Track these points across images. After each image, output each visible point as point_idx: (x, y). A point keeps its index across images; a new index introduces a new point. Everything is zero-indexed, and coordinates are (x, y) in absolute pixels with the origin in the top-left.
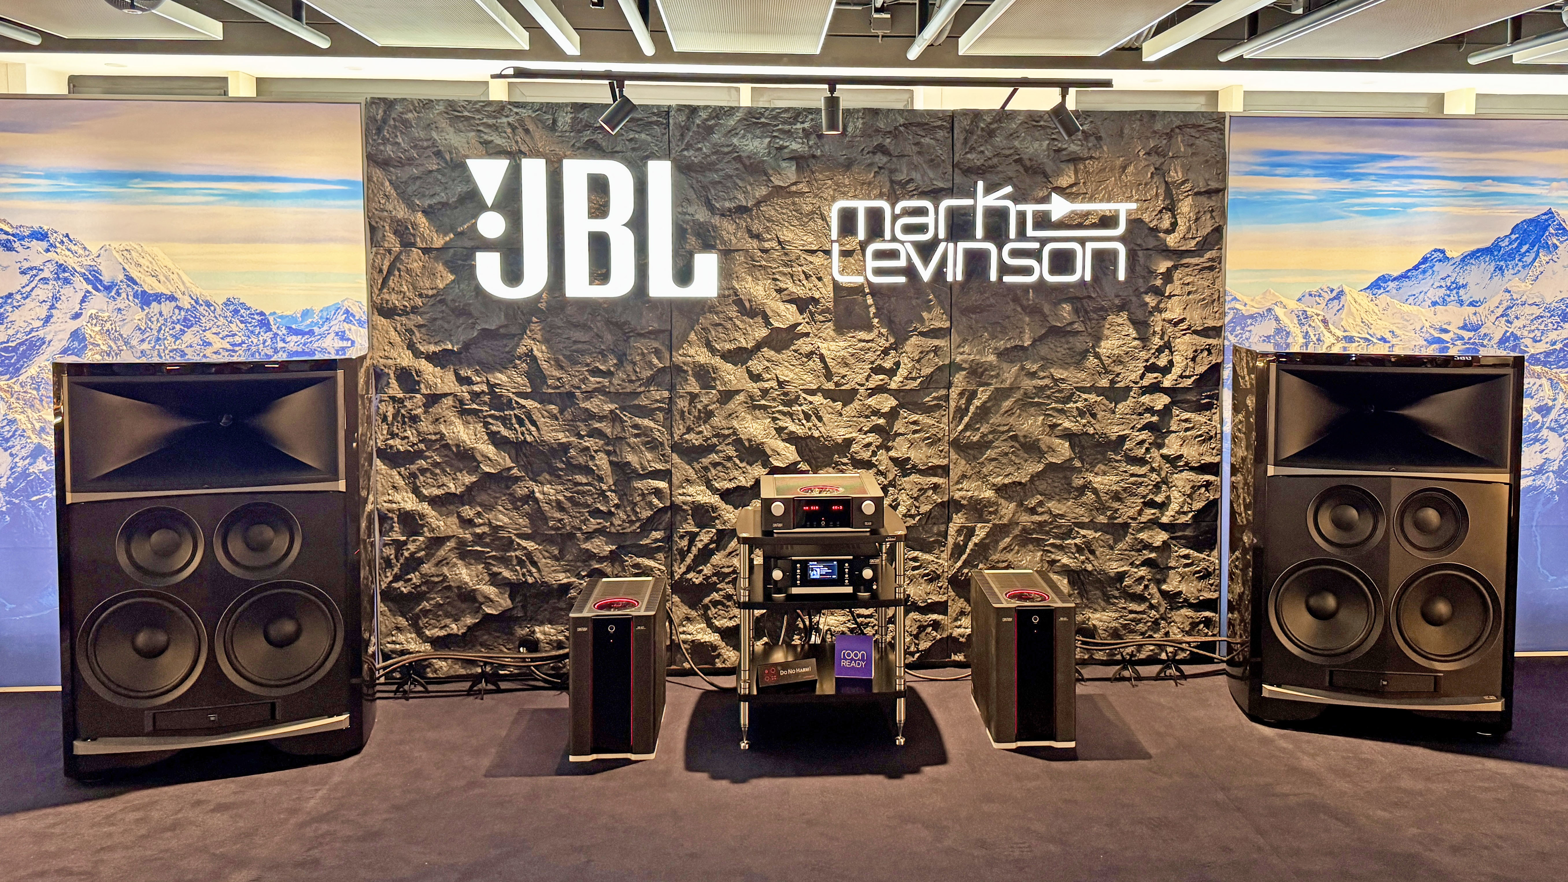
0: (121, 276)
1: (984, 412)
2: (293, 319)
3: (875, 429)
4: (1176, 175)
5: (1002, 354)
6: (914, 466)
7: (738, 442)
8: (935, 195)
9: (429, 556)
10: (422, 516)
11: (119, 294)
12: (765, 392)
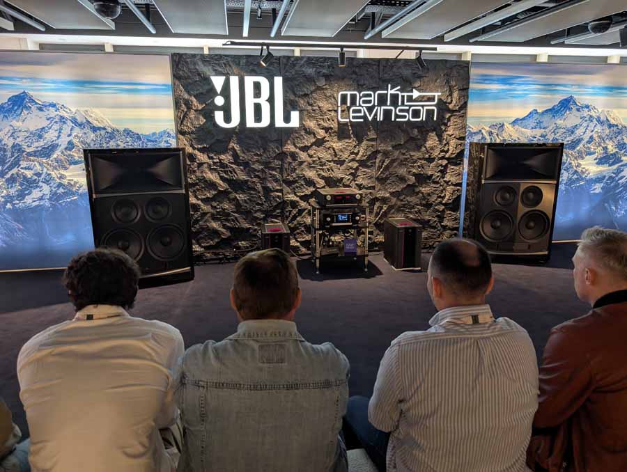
0: (85, 121)
1: (387, 167)
2: (148, 136)
3: (351, 174)
4: (453, 83)
5: (395, 147)
6: (364, 187)
7: (305, 179)
8: (374, 90)
9: (201, 219)
10: (199, 205)
11: (84, 127)
12: (314, 161)
